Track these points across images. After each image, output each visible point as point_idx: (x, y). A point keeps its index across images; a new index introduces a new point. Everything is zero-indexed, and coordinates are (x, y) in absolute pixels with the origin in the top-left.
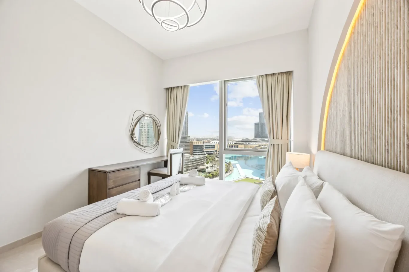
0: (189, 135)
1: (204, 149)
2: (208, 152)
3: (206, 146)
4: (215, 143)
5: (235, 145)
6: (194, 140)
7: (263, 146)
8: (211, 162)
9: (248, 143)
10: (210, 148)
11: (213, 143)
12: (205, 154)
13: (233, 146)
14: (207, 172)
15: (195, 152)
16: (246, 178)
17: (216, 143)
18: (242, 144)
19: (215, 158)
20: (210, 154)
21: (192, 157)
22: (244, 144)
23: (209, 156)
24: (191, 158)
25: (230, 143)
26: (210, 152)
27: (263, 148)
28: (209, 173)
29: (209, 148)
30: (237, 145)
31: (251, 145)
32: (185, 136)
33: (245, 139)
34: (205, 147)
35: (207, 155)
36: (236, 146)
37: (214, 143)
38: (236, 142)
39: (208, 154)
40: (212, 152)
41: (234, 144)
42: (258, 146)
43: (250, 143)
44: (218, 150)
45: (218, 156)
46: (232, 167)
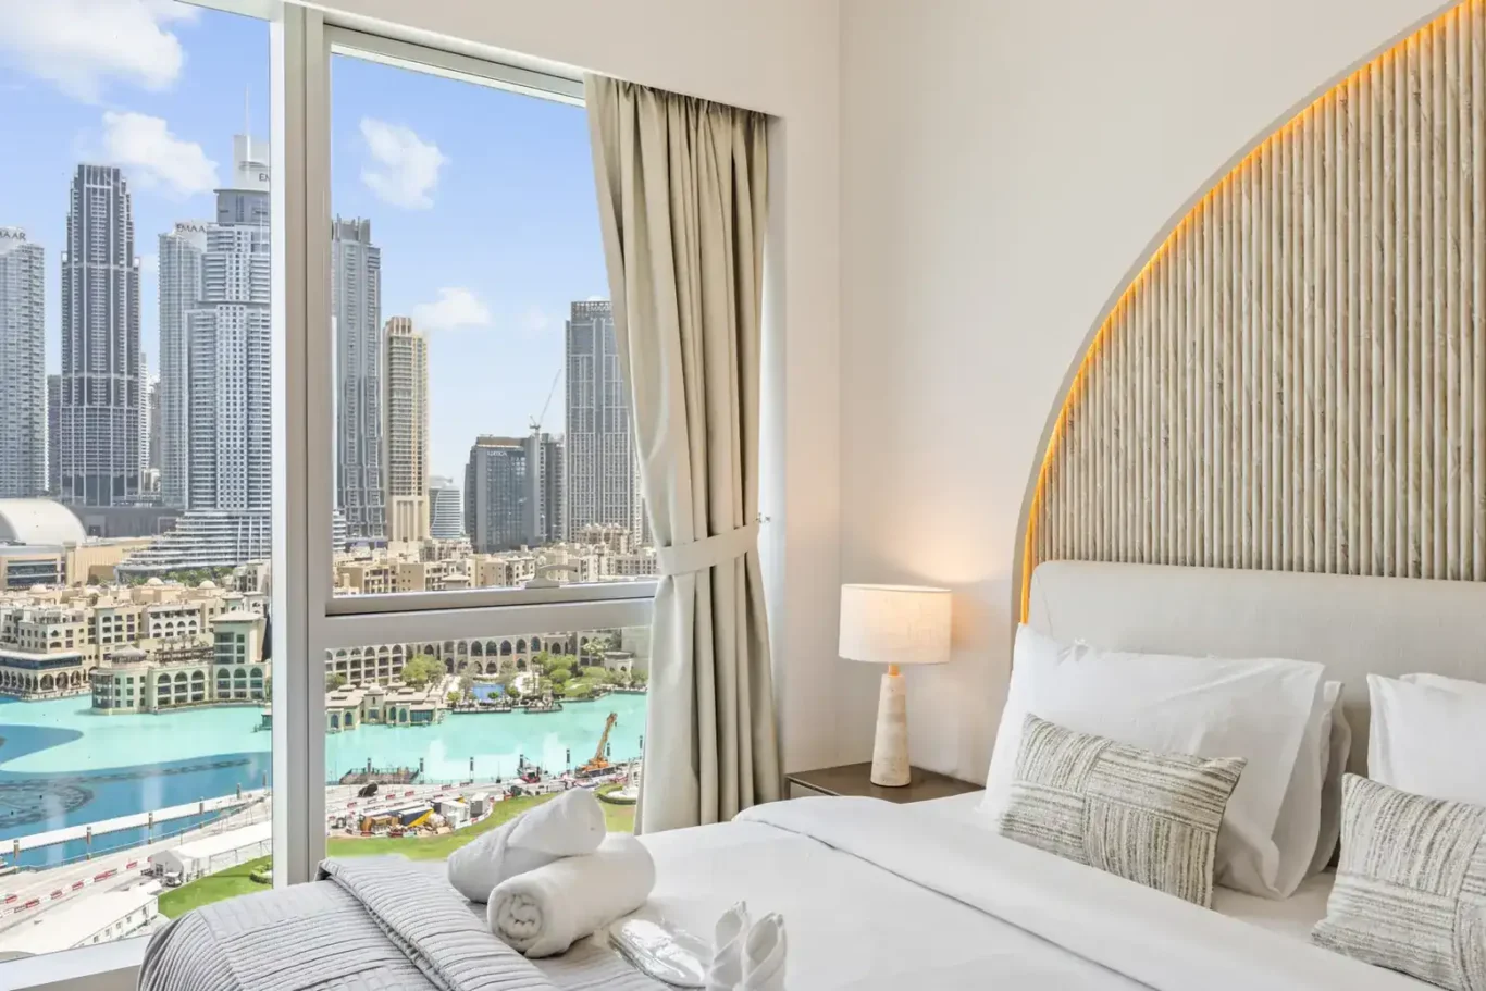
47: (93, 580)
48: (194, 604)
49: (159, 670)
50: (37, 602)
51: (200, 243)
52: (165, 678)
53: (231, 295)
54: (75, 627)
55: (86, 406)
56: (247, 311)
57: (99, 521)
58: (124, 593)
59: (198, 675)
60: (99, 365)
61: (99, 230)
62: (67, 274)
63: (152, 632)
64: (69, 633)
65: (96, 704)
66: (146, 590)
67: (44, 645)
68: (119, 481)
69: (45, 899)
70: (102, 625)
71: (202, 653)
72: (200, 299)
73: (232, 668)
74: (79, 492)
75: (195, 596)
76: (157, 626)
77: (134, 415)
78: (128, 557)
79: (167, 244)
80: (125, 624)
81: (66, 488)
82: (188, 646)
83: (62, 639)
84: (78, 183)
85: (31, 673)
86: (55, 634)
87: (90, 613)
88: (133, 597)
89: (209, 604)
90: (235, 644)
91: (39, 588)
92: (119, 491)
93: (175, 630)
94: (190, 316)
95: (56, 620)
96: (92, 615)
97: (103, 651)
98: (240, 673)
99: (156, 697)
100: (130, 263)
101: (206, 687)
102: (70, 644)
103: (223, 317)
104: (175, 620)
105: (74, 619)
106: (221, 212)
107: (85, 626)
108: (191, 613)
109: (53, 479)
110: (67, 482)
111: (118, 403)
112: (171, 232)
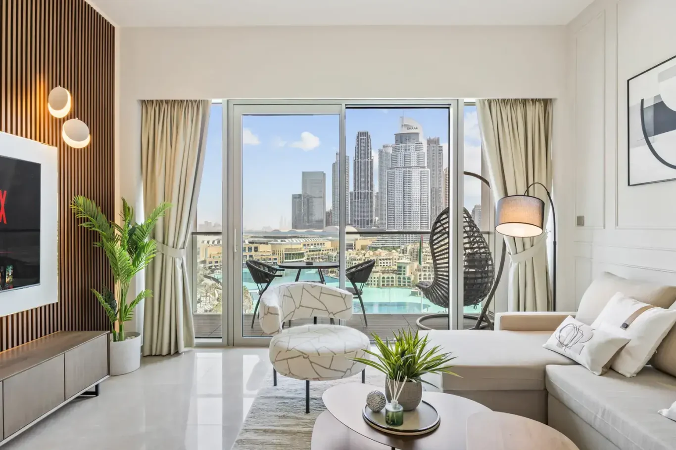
5: (251, 245)
7: (312, 247)
9: (279, 241)
13: (247, 249)
18: (266, 243)
19: (202, 280)
22: (271, 244)
27: (313, 251)
30: (255, 245)
31: (288, 244)
33: (274, 231)
36: (253, 249)
38: (251, 240)
41: (247, 242)
42: (301, 246)
43: (285, 241)
44: (208, 260)
45: (210, 273)
46: (249, 300)
47: (362, 249)
48: (391, 257)
49: (382, 276)
50: (350, 254)
51: (390, 150)
52: (383, 278)
53: (399, 165)
55: (360, 200)
56: (403, 169)
58: (371, 253)
59: (392, 278)
60: (363, 187)
61: (363, 149)
62: (355, 163)
63: (380, 264)
66: (377, 252)
68: (368, 221)
71: (393, 272)
72: (390, 167)
73: (402, 277)
74: (358, 224)
75: (390, 255)
76: (381, 263)
77: (372, 201)
78: (371, 243)
79: (381, 152)
81: (354, 223)
82: (389, 269)
84: (358, 137)
87: (363, 258)
88: (374, 254)
89: (395, 257)
90: (403, 269)
91: (349, 250)
92: (368, 224)
93: (385, 264)
94: (388, 172)
95: (355, 260)
98: (404, 278)
99: (381, 283)
100: (371, 159)
101: (395, 281)
103: (397, 172)
104: (385, 261)
106: (397, 140)
108: (390, 259)
109: (351, 221)
110: (355, 221)
111: (367, 199)
112: (381, 148)
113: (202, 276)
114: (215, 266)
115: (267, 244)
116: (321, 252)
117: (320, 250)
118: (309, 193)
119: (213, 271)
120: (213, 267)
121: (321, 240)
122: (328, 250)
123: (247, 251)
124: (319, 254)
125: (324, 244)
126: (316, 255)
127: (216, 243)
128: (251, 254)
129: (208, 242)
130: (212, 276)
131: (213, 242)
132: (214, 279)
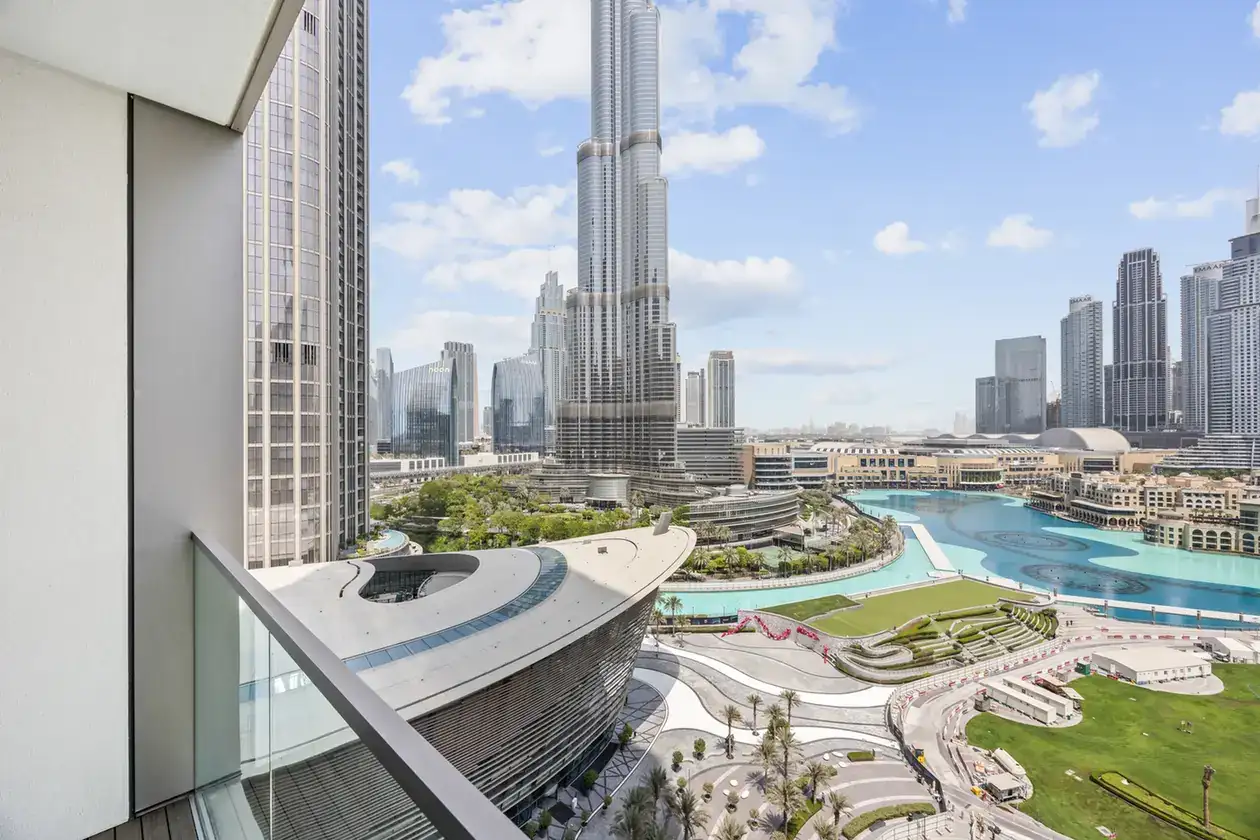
0: (737, 426)
1: (789, 471)
2: (805, 479)
3: (796, 459)
4: (828, 450)
5: (902, 457)
6: (753, 441)
7: (1016, 463)
8: (817, 514)
9: (951, 451)
10: (813, 467)
11: (818, 450)
12: (794, 487)
13: (896, 462)
14: (806, 547)
15: (760, 480)
16: (960, 579)
17: (832, 450)
18: (928, 455)
19: (829, 502)
20: (813, 486)
21: (755, 494)
22: (937, 456)
23: (809, 494)
24: (752, 499)
25: (884, 451)
26: (812, 479)
27: (1020, 470)
28: (818, 551)
29: (808, 466)
30: (910, 457)
31: (967, 457)
32: (724, 428)
33: (942, 436)
34: (793, 463)
35: (801, 490)
36: (906, 462)
37: (825, 450)
38: (904, 448)
39: (805, 486)
40: (817, 479)
41: (896, 452)
42: (994, 461)
43: (962, 452)
44: (838, 474)
45: (840, 493)
46: (898, 536)
47: (1137, 471)
48: (1219, 491)
50: (1105, 480)
51: (1218, 275)
52: (1198, 532)
53: (1245, 301)
54: (1131, 495)
55: (1129, 379)
57: (1138, 439)
58: (1162, 479)
59: (1225, 534)
60: (1137, 355)
61: (1137, 284)
62: (1117, 313)
63: (1185, 504)
64: (1127, 498)
65: (1146, 538)
66: (1178, 479)
67: (1111, 503)
68: (1152, 418)
69: (1127, 637)
70: (1149, 496)
71: (1229, 522)
72: (1217, 308)
74: (1125, 424)
75: (1219, 486)
76: (1189, 501)
77: (1162, 381)
78: (1161, 460)
79: (1187, 283)
80: (1165, 497)
81: (1115, 422)
82: (1216, 515)
83: (1123, 501)
84: (1124, 264)
85: (1103, 516)
86: (1118, 497)
87: (1140, 488)
88: (1169, 483)
89: (1233, 492)
91: (1104, 472)
92: (1152, 424)
93: (1204, 505)
94: (1209, 320)
95: (1118, 491)
96: (1142, 490)
97: (1149, 510)
99: (1191, 542)
100: (1159, 299)
101: (1233, 542)
102: (1127, 504)
103: (1238, 316)
104: (1204, 499)
105: (1130, 491)
106: (1237, 251)
107: (1138, 496)
108: (1217, 496)
109: (1108, 418)
110: (1117, 419)
111: (1151, 375)
112: (1190, 273)
113: (830, 496)
114: (849, 483)
115: (930, 455)
116: (1035, 473)
117: (1034, 469)
118: (1009, 372)
119: (845, 491)
120: (846, 485)
121: (1036, 453)
122: (1052, 469)
123: (896, 464)
124: (1031, 476)
125: (1042, 458)
126: (1025, 477)
127: (850, 451)
128: (902, 469)
129: (839, 450)
130: (844, 496)
131: (846, 451)
132: (846, 501)
